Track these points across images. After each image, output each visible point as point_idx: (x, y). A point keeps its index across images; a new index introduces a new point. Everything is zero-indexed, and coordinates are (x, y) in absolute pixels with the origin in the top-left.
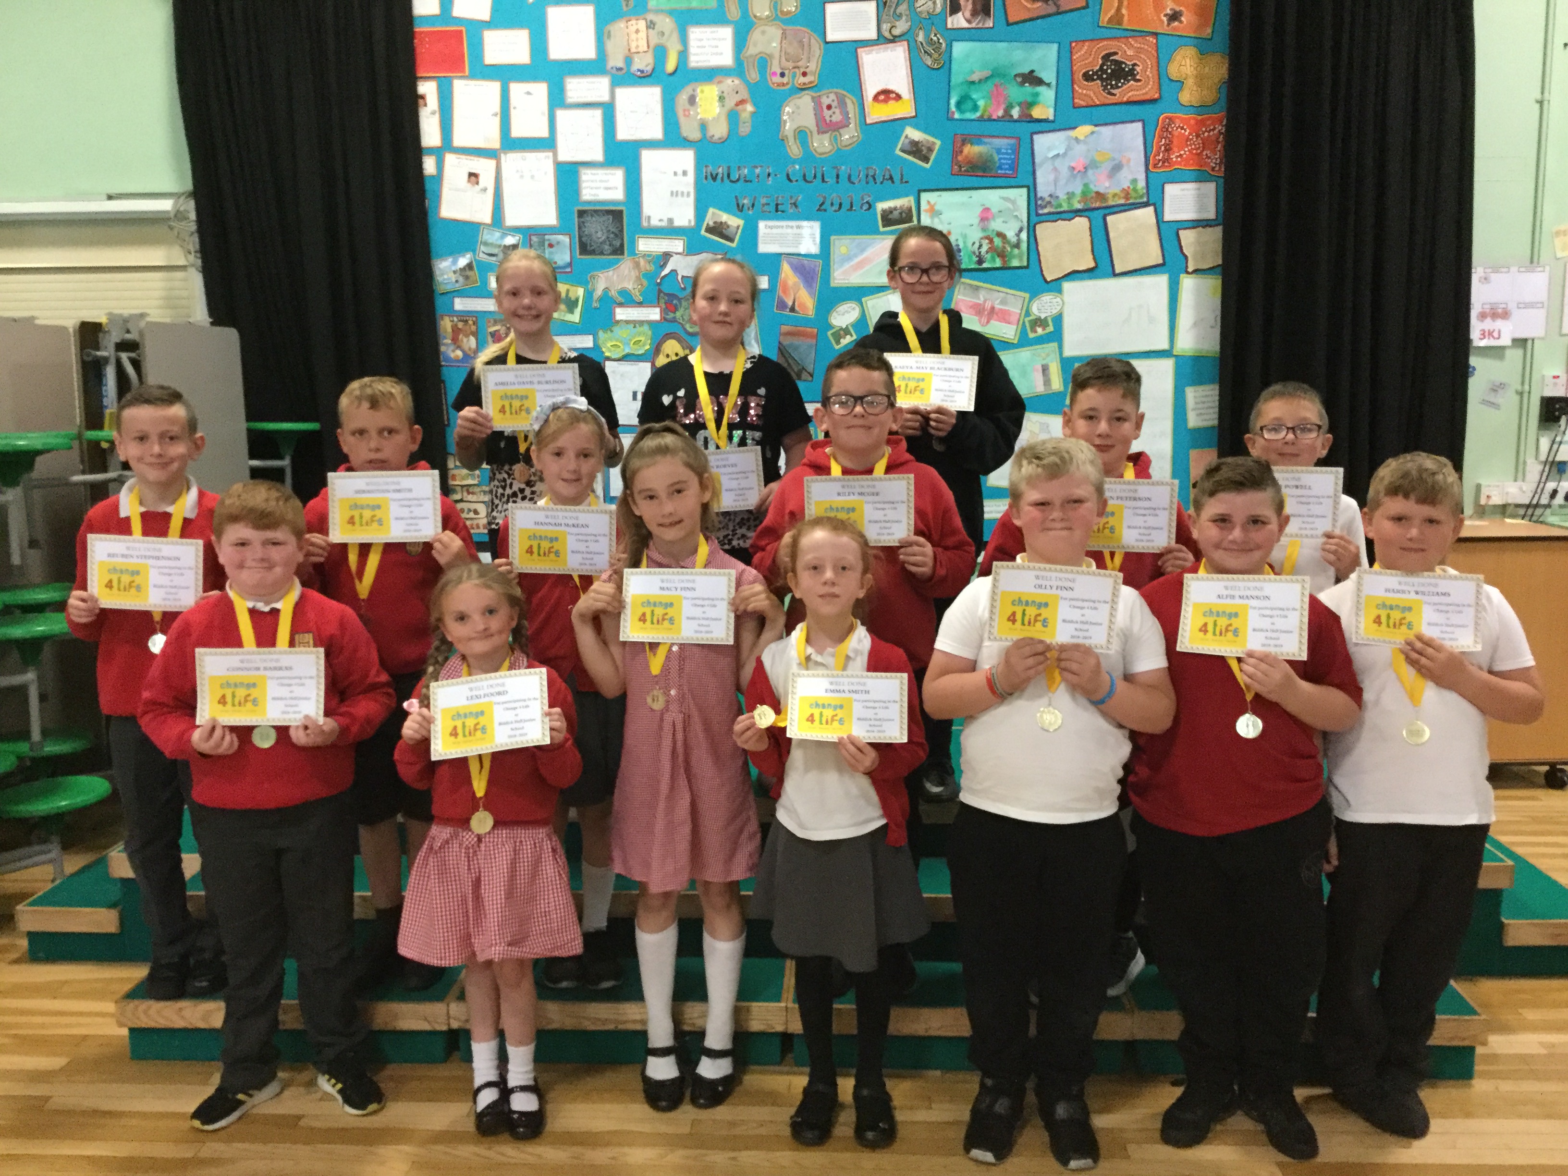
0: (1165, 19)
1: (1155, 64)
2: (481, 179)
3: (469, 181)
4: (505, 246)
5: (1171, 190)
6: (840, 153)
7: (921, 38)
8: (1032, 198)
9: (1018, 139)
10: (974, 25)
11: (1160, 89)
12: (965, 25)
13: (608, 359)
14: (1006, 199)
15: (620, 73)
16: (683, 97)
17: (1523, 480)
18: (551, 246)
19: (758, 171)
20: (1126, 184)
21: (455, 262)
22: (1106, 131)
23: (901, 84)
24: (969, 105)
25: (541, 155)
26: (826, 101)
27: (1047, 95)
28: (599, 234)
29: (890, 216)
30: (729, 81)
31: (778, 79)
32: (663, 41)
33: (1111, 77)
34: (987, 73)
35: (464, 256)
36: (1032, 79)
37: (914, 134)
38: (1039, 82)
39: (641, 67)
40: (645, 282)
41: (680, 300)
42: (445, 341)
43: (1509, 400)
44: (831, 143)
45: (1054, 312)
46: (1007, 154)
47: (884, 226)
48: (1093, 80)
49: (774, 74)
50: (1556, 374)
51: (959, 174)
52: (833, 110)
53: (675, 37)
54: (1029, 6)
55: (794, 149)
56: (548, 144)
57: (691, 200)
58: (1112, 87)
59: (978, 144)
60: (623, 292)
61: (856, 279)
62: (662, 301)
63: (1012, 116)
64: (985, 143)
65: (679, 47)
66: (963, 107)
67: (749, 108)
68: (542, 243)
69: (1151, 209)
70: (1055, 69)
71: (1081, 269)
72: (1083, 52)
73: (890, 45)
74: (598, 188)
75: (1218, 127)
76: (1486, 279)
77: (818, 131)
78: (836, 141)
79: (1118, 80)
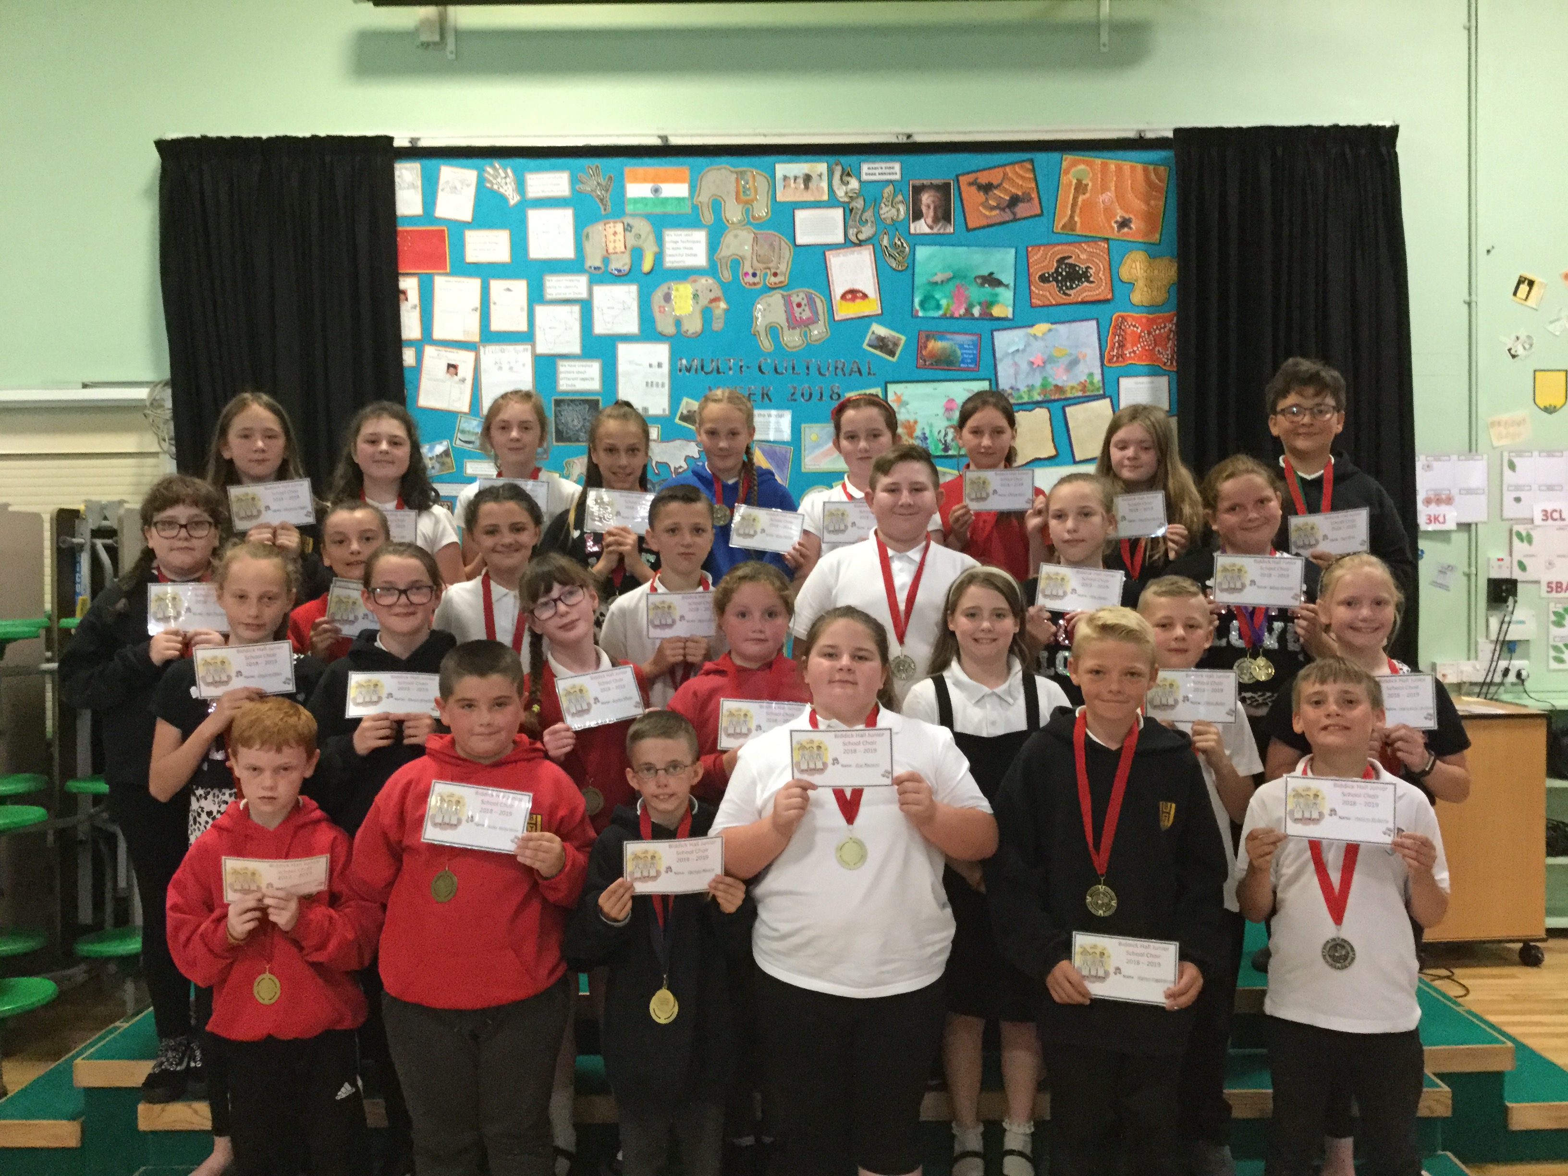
0: (1115, 226)
1: (1107, 266)
2: (460, 371)
3: (448, 372)
5: (1125, 383)
6: (809, 347)
7: (885, 242)
9: (980, 335)
10: (935, 231)
11: (1112, 290)
12: (927, 230)
15: (597, 272)
16: (658, 296)
17: (1476, 658)
19: (731, 364)
20: (1083, 378)
22: (1062, 329)
23: (867, 282)
24: (933, 303)
25: (520, 348)
26: (795, 300)
27: (1006, 295)
28: (576, 422)
30: (703, 281)
31: (750, 279)
32: (640, 243)
33: (1065, 279)
34: (950, 274)
35: (441, 443)
36: (991, 280)
37: (881, 331)
38: (999, 283)
39: (619, 267)
43: (1457, 582)
44: (801, 338)
46: (969, 349)
48: (1049, 282)
49: (746, 274)
50: (1501, 556)
51: (924, 367)
52: (803, 307)
53: (651, 238)
54: (987, 213)
55: (766, 344)
56: (527, 337)
57: (666, 390)
58: (1067, 288)
59: (941, 339)
61: (826, 465)
63: (973, 315)
64: (948, 339)
65: (655, 249)
66: (926, 306)
67: (723, 305)
69: (1108, 401)
70: (1013, 271)
71: (1042, 456)
72: (1039, 255)
73: (857, 249)
74: (574, 379)
75: (1169, 325)
76: (1429, 467)
77: (789, 327)
78: (806, 336)
79: (1072, 281)
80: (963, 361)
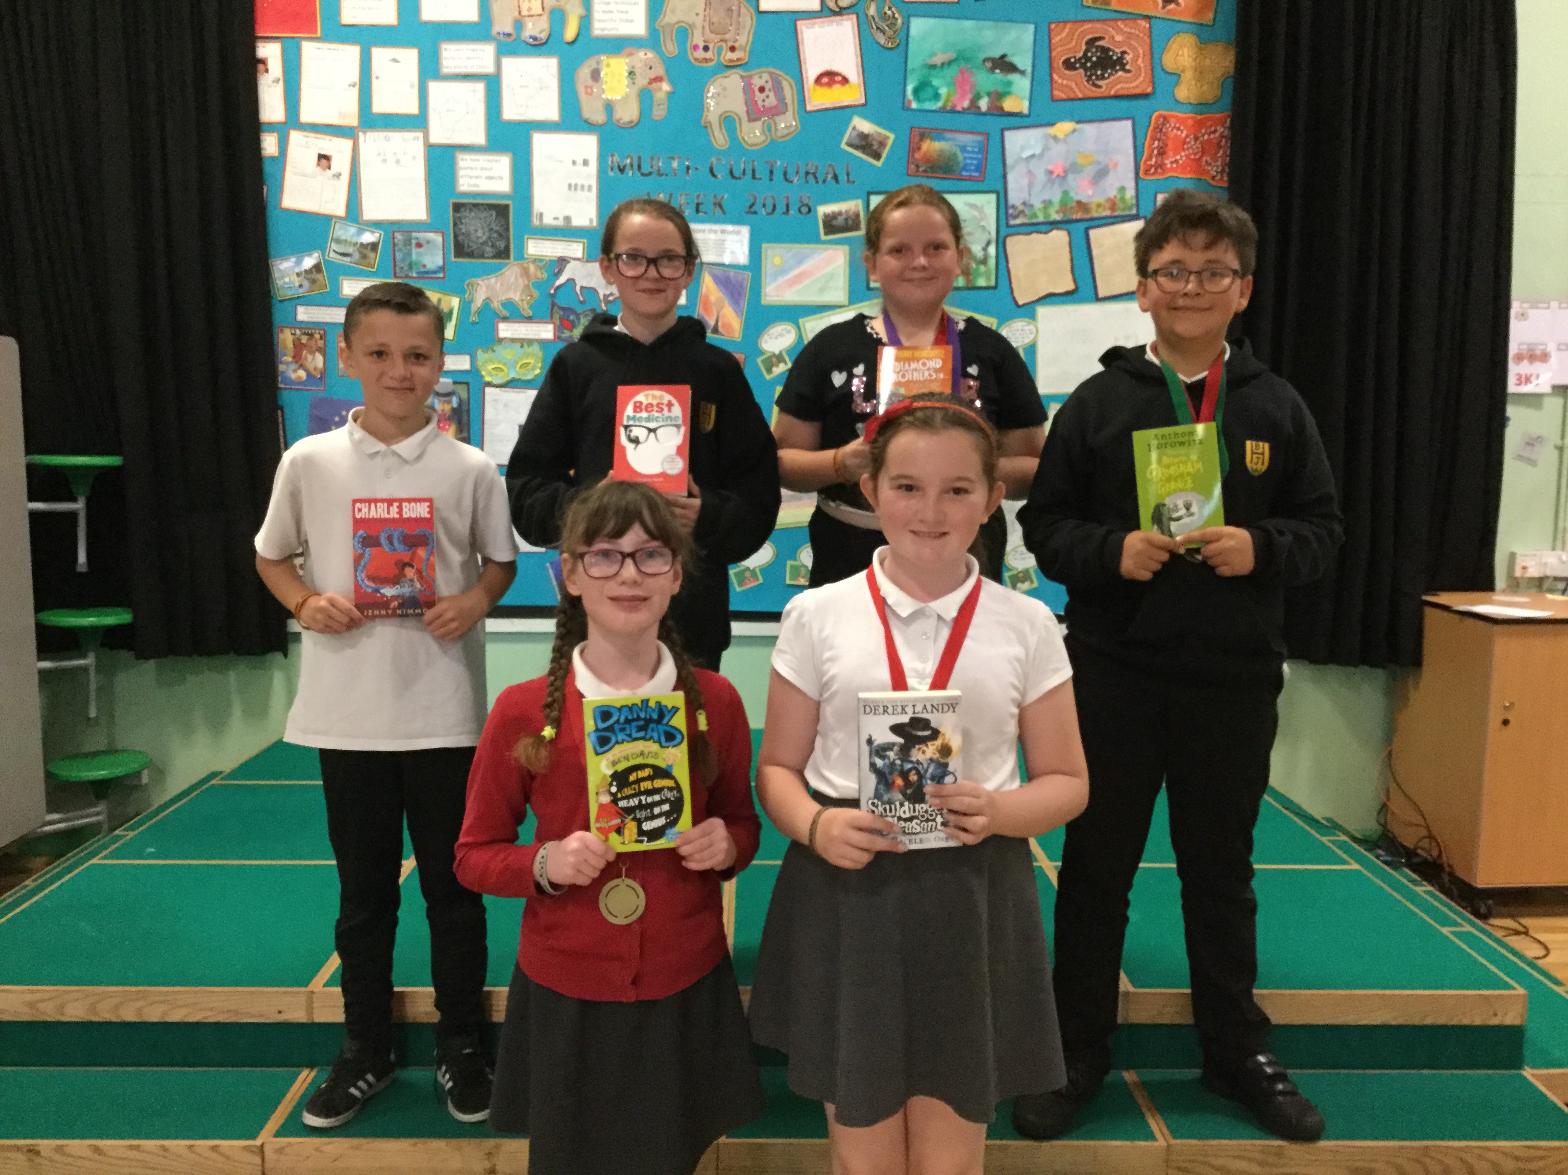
1: (1148, 52)
2: (334, 163)
3: (318, 165)
4: (362, 244)
7: (872, 11)
8: (1002, 206)
9: (987, 135)
11: (1153, 82)
13: (489, 384)
14: (973, 206)
15: (508, 40)
16: (584, 73)
18: (419, 245)
19: (675, 164)
20: (1112, 193)
21: (299, 262)
22: (1090, 130)
23: (849, 65)
24: (929, 92)
25: (410, 135)
26: (757, 82)
27: (1021, 85)
28: (480, 234)
29: (834, 223)
30: (641, 54)
34: (952, 55)
35: (310, 255)
36: (1003, 65)
37: (864, 126)
38: (1012, 68)
39: (535, 33)
40: (536, 293)
41: (578, 316)
42: (284, 358)
43: (1547, 458)
44: (763, 133)
45: (1027, 341)
46: (973, 152)
47: (826, 234)
48: (1075, 69)
49: (696, 47)
51: (916, 174)
52: (767, 92)
55: (720, 138)
56: (418, 122)
57: (594, 194)
58: (1098, 78)
59: (939, 140)
60: (508, 304)
61: (791, 296)
62: (556, 317)
63: (979, 108)
64: (947, 140)
65: (581, 11)
66: (921, 95)
67: (665, 87)
68: (408, 242)
70: (1031, 54)
71: (1059, 291)
72: (1064, 35)
73: (838, 18)
74: (476, 177)
75: (1220, 129)
76: (1523, 316)
77: (751, 120)
78: (770, 130)
79: (1104, 70)
80: (964, 168)
